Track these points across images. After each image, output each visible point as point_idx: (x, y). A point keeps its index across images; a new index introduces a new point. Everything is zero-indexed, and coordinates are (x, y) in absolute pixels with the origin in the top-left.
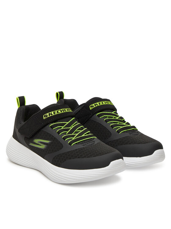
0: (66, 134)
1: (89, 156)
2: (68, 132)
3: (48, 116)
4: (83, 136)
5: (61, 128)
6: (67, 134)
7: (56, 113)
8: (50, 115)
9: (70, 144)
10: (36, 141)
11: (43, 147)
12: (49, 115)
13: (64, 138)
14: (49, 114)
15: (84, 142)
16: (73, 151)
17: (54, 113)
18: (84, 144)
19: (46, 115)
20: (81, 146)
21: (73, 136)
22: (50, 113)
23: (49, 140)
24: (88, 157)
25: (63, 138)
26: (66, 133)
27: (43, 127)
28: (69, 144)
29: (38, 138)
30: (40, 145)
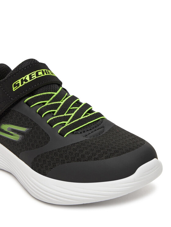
0: (53, 116)
1: (97, 156)
2: (56, 111)
3: (20, 86)
4: (82, 118)
5: (44, 104)
6: (56, 115)
7: (34, 77)
8: (24, 82)
9: (62, 134)
10: (5, 127)
11: (16, 138)
12: (22, 83)
13: (51, 124)
14: (22, 81)
15: (85, 130)
16: (68, 147)
17: (30, 77)
18: (87, 133)
19: (16, 82)
20: (80, 138)
21: (66, 118)
22: (24, 78)
23: (25, 127)
24: (96, 159)
25: (49, 123)
26: (54, 112)
27: (13, 104)
28: (59, 133)
29: (8, 123)
30: (12, 135)
